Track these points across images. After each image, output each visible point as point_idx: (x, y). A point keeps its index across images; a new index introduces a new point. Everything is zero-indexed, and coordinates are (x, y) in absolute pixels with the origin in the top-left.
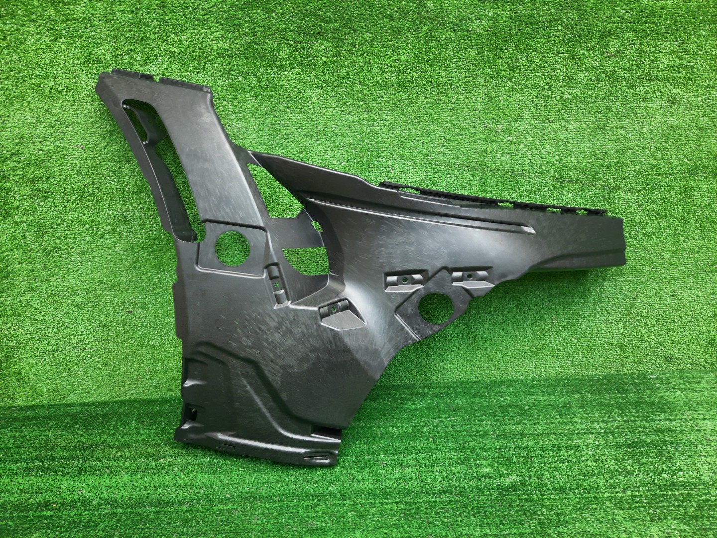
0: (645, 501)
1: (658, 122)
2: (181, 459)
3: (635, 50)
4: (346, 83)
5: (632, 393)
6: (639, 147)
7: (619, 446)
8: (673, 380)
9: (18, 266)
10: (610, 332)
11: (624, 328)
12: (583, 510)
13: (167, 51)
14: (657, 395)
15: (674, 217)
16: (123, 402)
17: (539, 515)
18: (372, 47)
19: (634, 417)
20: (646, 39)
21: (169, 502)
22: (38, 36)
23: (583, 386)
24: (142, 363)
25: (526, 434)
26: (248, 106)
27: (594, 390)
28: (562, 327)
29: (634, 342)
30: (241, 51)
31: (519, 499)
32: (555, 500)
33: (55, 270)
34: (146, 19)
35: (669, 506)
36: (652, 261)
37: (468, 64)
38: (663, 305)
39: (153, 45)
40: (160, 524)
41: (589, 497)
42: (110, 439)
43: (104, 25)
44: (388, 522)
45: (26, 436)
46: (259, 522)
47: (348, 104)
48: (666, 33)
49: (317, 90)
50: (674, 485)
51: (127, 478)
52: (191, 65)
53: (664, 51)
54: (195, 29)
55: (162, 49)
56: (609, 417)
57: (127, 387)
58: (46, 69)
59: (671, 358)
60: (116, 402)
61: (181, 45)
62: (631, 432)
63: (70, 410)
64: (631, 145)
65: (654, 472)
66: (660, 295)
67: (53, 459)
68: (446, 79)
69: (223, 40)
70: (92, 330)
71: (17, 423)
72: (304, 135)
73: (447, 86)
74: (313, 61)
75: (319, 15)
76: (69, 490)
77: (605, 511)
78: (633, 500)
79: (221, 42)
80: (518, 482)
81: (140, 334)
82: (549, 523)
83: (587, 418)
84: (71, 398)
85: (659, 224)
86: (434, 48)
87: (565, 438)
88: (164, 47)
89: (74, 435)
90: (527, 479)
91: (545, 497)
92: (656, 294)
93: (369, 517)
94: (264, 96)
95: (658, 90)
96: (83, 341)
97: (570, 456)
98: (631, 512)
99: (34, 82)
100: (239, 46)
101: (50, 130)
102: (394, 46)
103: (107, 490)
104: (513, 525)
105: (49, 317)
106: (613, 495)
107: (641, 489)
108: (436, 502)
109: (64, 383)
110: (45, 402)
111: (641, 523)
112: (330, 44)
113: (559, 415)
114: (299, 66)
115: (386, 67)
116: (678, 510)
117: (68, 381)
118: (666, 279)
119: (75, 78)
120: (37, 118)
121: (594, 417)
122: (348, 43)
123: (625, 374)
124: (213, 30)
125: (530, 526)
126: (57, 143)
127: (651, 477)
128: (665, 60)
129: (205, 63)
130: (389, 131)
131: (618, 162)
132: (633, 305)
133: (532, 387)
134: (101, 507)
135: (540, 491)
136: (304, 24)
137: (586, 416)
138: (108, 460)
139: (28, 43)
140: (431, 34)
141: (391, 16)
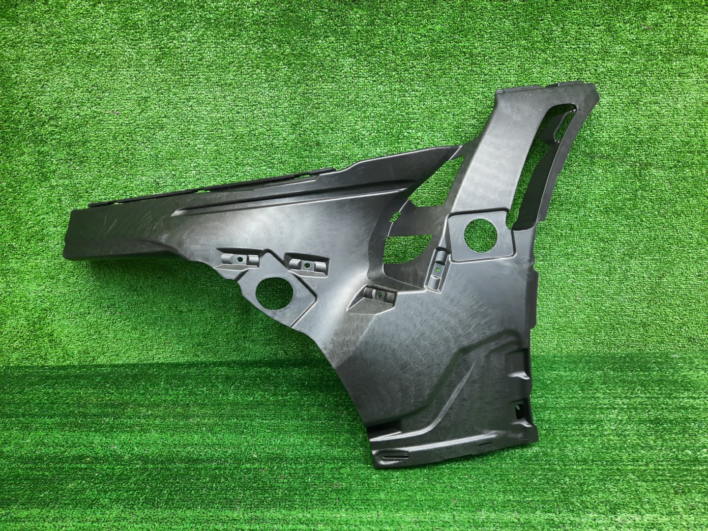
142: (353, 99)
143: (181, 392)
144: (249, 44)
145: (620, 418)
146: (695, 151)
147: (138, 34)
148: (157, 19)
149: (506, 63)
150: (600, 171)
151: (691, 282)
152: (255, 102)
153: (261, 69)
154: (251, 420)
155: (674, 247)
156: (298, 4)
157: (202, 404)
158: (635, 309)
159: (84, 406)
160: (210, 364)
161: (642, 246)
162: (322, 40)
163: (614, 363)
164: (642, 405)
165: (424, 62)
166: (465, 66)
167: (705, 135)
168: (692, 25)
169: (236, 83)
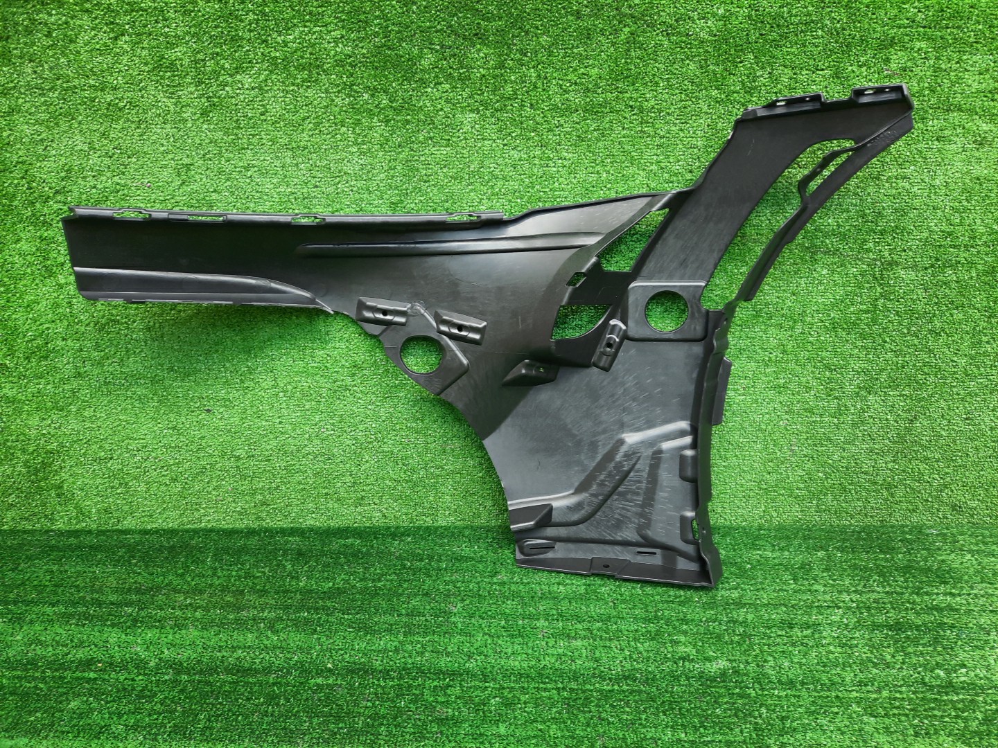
0: (908, 707)
1: (957, 172)
2: (269, 613)
3: (929, 67)
4: (511, 105)
5: (901, 553)
6: (928, 206)
7: (875, 627)
8: (960, 538)
9: (60, 343)
10: (873, 467)
11: (894, 461)
12: (818, 714)
13: (266, 56)
14: (936, 558)
15: (975, 308)
16: (196, 531)
17: (756, 718)
18: (550, 56)
19: (901, 587)
20: (946, 51)
21: (250, 669)
22: (93, 33)
23: (831, 539)
24: (223, 480)
25: (745, 604)
26: (375, 134)
27: (846, 547)
28: (805, 456)
29: (908, 482)
30: (367, 58)
31: (729, 694)
32: (779, 697)
33: (110, 351)
34: (238, 10)
35: (942, 716)
36: (940, 368)
37: (686, 82)
38: (952, 432)
39: (248, 48)
40: (237, 700)
41: (828, 697)
42: (176, 581)
43: (181, 18)
44: (544, 715)
45: (66, 571)
46: (369, 704)
47: (513, 135)
48: (976, 42)
49: (471, 116)
50: (953, 686)
51: (196, 633)
52: (299, 76)
53: (973, 69)
54: (305, 26)
55: (260, 54)
56: (865, 586)
57: (203, 511)
58: (103, 77)
59: (960, 507)
60: (187, 531)
61: (286, 49)
62: (894, 609)
63: (126, 540)
64: (916, 203)
65: (924, 666)
66: (948, 417)
67: (99, 604)
68: (652, 102)
69: (343, 42)
70: (158, 432)
71: (55, 553)
72: (450, 177)
73: (654, 112)
74: (467, 74)
75: (477, 10)
76: (119, 646)
77: (850, 717)
78: (891, 704)
79: (340, 45)
80: (729, 669)
81: (221, 440)
82: (769, 730)
83: (833, 585)
84: (129, 523)
85: (952, 316)
86: (638, 58)
87: (800, 612)
88: (262, 50)
89: (129, 574)
90: (742, 666)
91: (767, 693)
92: (943, 416)
93: (519, 706)
94: (398, 121)
95: (960, 126)
96: (146, 447)
97: (805, 637)
98: (887, 721)
99: (87, 95)
100: (365, 51)
101: (107, 161)
102: (581, 55)
103: (168, 649)
104: (717, 730)
105: (101, 412)
106: (863, 695)
107: (904, 689)
108: (613, 691)
109: (119, 502)
110: (94, 526)
111: (901, 737)
112: (492, 51)
113: (794, 580)
114: (447, 81)
115: (568, 85)
116: (956, 723)
117: (125, 499)
118: (958, 394)
119: (141, 91)
120: (89, 144)
121: (844, 585)
122: (517, 50)
123: (892, 527)
124: (329, 29)
125: (741, 732)
126: (116, 179)
127: (919, 673)
128: (973, 82)
129: (318, 74)
130: (569, 174)
131: (896, 227)
132: (909, 430)
133: (758, 537)
134: (161, 671)
135: (759, 683)
136: (455, 22)
137: (831, 582)
138: (173, 609)
139: (80, 42)
140: (634, 38)
141: (578, 12)
142: (476, 170)
143: (234, 573)
144: (330, 93)
145: (845, 621)
146: (960, 246)
147: (177, 78)
148: (203, 58)
149: (690, 122)
150: (824, 272)
151: (955, 428)
152: (340, 172)
153: (347, 127)
154: (328, 615)
155: (932, 378)
156: (398, 38)
157: (262, 591)
158: (876, 463)
159: (100, 591)
160: (277, 533)
161: (884, 376)
162: (432, 89)
163: (844, 541)
164: (878, 603)
165: (575, 119)
166: (632, 125)
167: (975, 222)
168: (956, 70)
169: (313, 146)
